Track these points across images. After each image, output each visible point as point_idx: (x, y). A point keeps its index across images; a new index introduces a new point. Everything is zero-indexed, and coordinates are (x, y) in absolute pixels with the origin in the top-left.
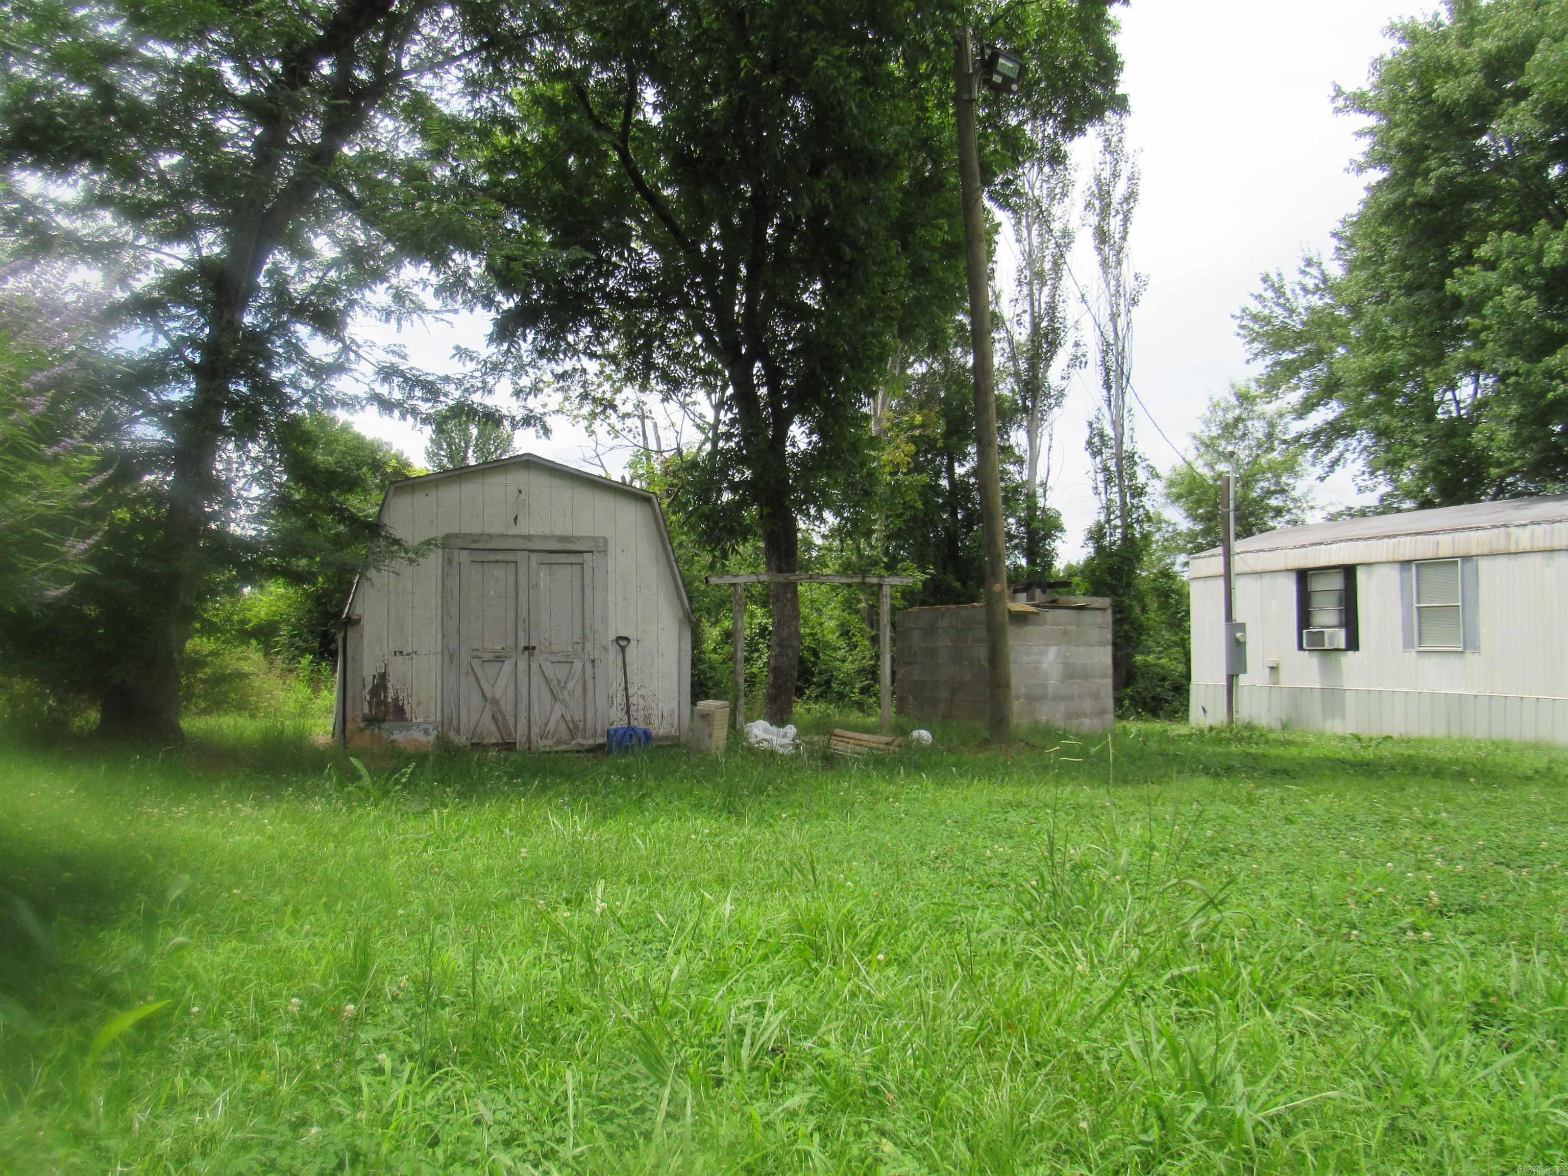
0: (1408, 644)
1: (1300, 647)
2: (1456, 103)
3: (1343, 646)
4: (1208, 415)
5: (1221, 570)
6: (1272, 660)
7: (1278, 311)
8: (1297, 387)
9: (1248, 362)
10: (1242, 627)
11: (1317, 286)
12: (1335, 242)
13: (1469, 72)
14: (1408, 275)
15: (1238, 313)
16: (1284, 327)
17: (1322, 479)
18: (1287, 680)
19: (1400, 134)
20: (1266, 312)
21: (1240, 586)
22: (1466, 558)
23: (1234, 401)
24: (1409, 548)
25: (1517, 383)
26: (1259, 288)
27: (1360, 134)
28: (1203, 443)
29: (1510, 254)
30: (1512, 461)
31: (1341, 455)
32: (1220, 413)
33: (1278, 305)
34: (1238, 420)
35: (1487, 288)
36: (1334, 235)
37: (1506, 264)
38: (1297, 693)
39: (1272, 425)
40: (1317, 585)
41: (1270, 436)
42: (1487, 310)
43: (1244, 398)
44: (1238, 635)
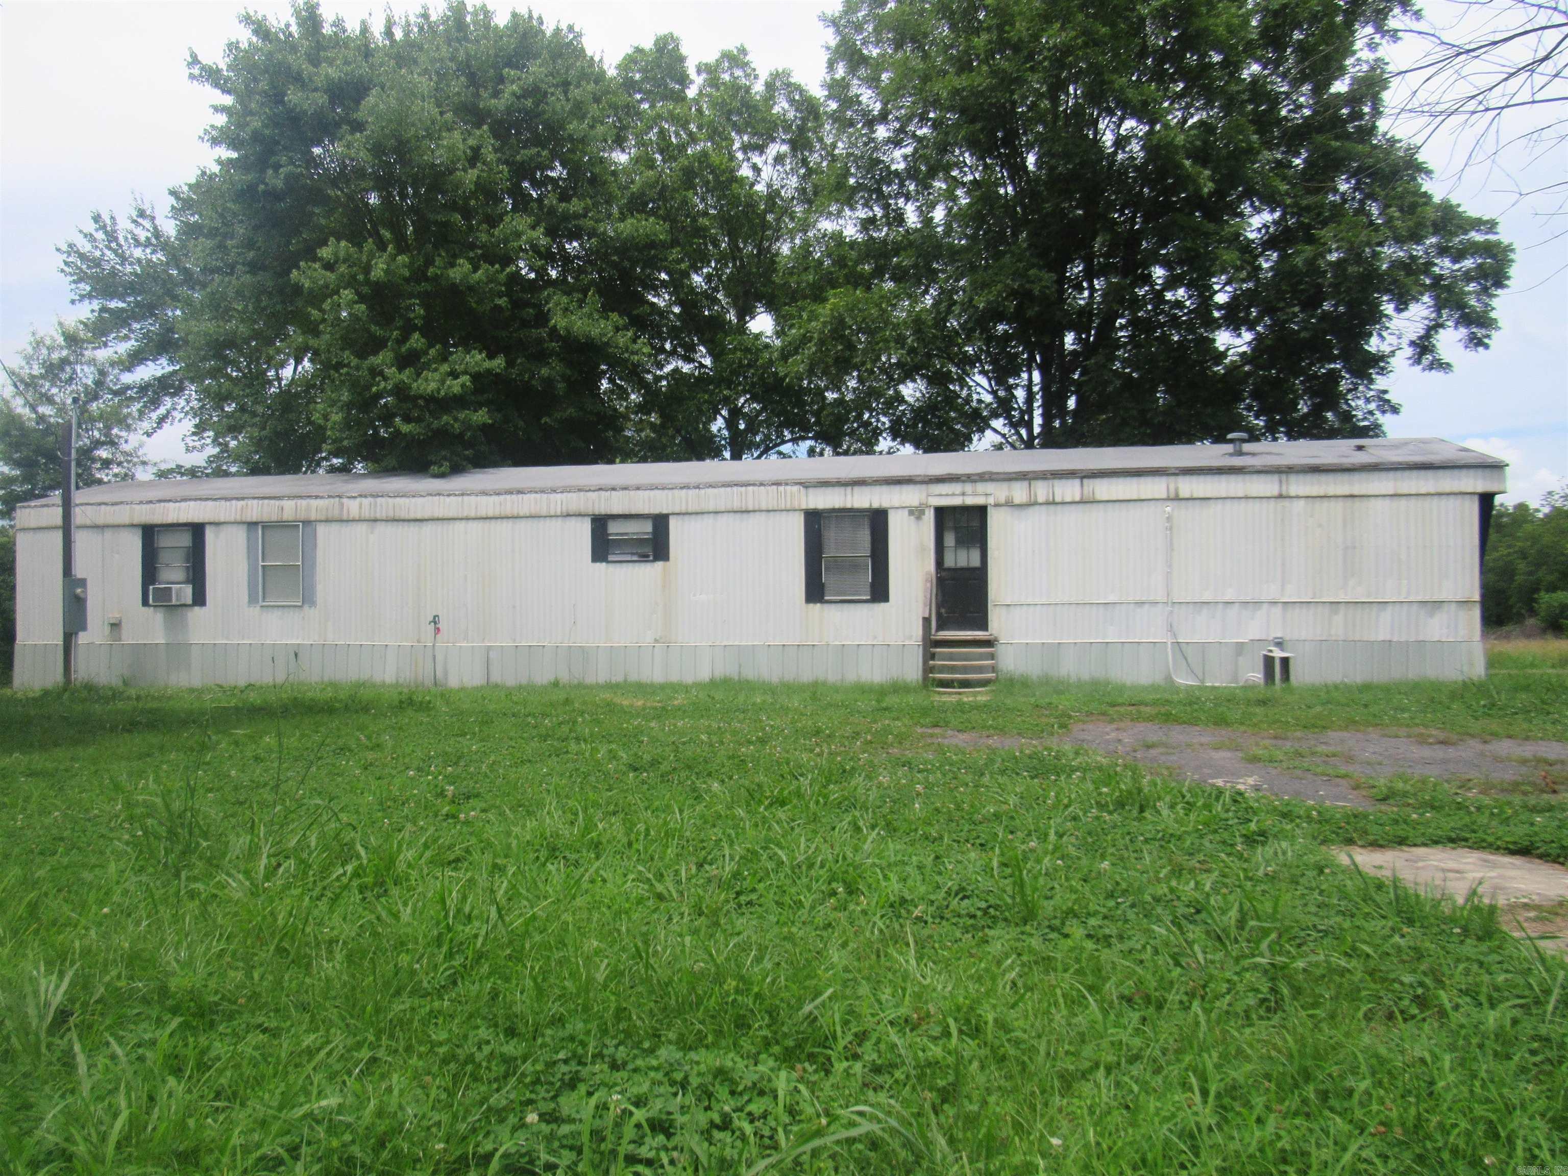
0: (252, 599)
1: (145, 603)
2: (305, 112)
3: (190, 601)
4: (30, 350)
5: (59, 521)
6: (114, 615)
7: (109, 254)
8: (127, 338)
9: (73, 302)
10: (83, 583)
11: (148, 239)
12: (172, 201)
13: (316, 90)
14: (251, 254)
15: (65, 248)
16: (113, 273)
17: (149, 435)
18: (129, 637)
19: (256, 123)
20: (98, 254)
21: (80, 539)
22: (307, 523)
23: (61, 340)
24: (256, 510)
25: (348, 374)
26: (91, 227)
27: (217, 109)
28: (22, 381)
29: (344, 261)
30: (341, 440)
31: (168, 412)
32: (44, 351)
33: (110, 248)
34: (64, 362)
35: (327, 286)
36: (173, 193)
37: (343, 269)
38: (139, 650)
39: (102, 373)
40: (164, 541)
41: (99, 383)
42: (326, 306)
43: (72, 340)
44: (79, 591)
